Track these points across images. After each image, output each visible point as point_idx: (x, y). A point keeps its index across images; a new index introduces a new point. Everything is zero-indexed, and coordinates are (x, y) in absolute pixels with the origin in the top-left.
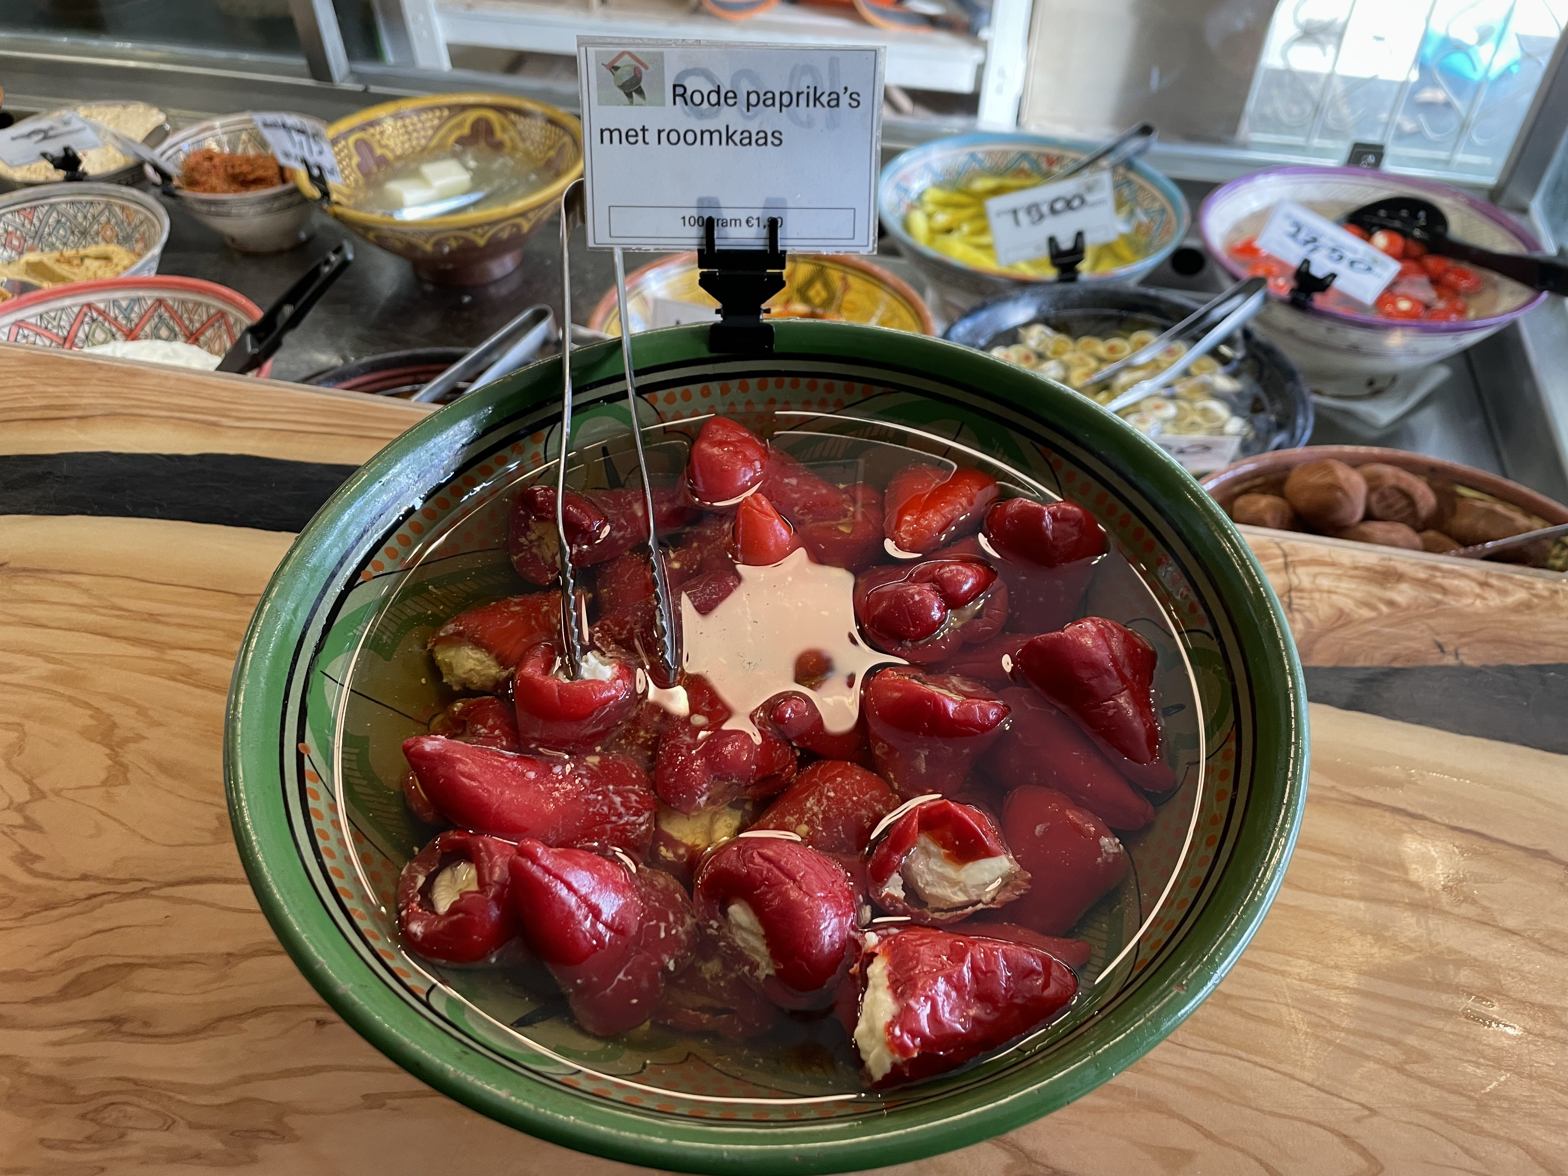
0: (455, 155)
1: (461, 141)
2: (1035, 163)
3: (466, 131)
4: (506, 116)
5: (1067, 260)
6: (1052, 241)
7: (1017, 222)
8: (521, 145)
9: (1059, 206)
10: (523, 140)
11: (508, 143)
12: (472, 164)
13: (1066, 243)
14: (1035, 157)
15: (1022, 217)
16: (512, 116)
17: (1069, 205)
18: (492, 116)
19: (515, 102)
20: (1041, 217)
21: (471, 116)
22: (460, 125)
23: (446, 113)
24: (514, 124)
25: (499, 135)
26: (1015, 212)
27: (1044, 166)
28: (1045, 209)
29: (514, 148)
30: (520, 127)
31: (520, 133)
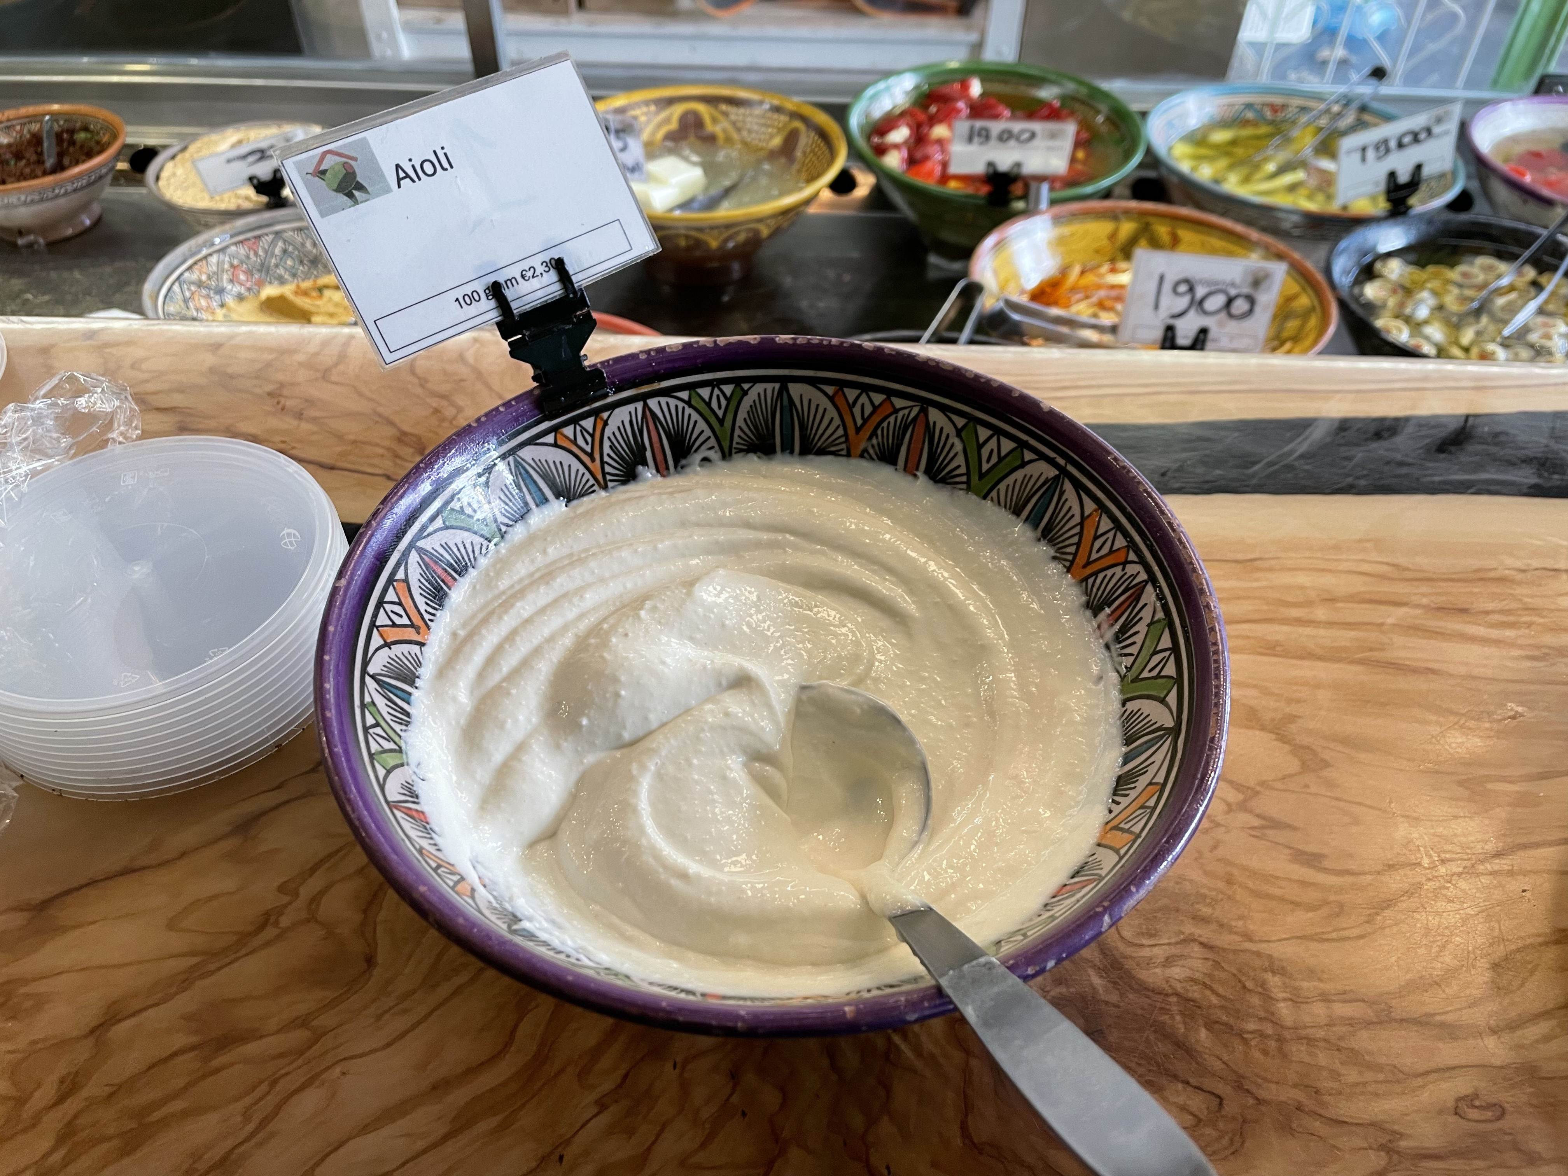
0: (671, 152)
1: (670, 136)
2: (1260, 113)
3: (674, 125)
4: (716, 107)
5: (1402, 193)
6: (1392, 175)
7: (1364, 159)
8: (735, 136)
9: (1407, 140)
10: (739, 130)
11: (721, 135)
12: (695, 158)
13: (1403, 177)
14: (1259, 107)
15: (1371, 154)
16: (724, 107)
17: (1416, 139)
18: (701, 108)
19: (726, 92)
20: (1388, 151)
21: (678, 110)
22: (667, 121)
23: (653, 108)
24: (726, 114)
25: (710, 127)
26: (1364, 149)
27: (1268, 114)
28: (1393, 144)
29: (729, 140)
30: (733, 117)
31: (734, 123)
